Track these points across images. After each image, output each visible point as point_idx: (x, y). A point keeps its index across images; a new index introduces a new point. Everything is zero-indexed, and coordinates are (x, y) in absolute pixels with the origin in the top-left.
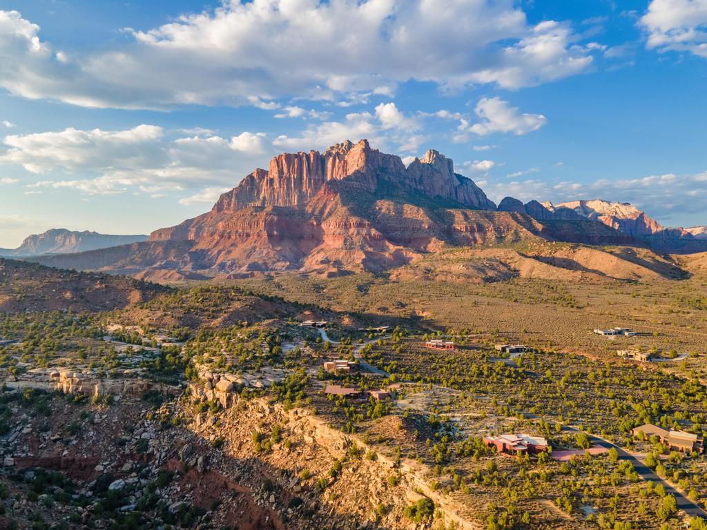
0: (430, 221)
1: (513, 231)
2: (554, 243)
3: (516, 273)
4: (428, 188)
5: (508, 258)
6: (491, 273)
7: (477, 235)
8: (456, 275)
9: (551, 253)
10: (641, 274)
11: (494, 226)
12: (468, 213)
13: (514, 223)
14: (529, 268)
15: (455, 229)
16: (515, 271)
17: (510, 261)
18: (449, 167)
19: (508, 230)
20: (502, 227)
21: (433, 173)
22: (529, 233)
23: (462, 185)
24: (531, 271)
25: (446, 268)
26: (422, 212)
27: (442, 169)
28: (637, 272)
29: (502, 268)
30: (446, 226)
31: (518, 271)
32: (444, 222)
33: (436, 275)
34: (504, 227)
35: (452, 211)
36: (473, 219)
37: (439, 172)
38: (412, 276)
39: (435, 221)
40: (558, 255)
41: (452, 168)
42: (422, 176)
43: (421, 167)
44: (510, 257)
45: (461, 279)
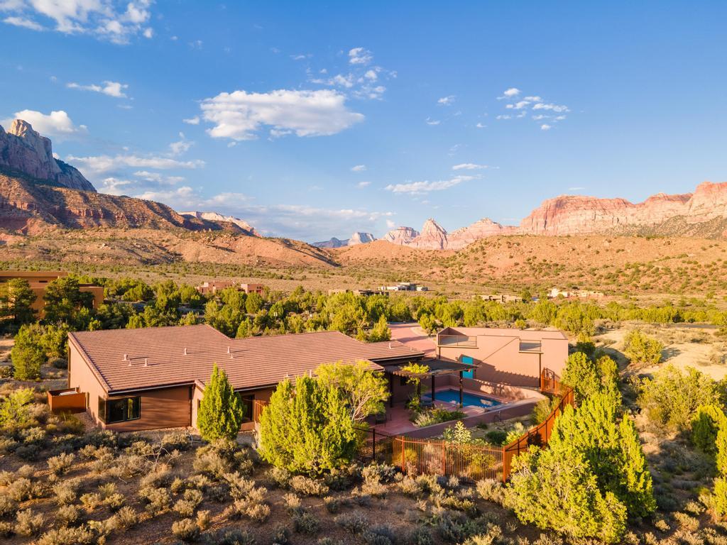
0: (32, 198)
1: (149, 221)
2: (210, 230)
3: (178, 256)
4: (17, 166)
5: (163, 241)
6: (146, 256)
7: (102, 222)
8: (97, 255)
9: (209, 240)
10: (309, 262)
11: (126, 213)
12: (88, 194)
13: (150, 213)
14: (194, 251)
15: (70, 212)
16: (176, 255)
17: (168, 244)
18: (45, 148)
19: (144, 220)
20: (135, 215)
21: (23, 149)
22: (170, 224)
23: (64, 173)
24: (197, 255)
25: (77, 247)
26: (16, 184)
27: (36, 148)
28: (304, 259)
29: (159, 251)
30: (57, 207)
31: (180, 255)
32: (52, 201)
33: (65, 255)
34: (139, 216)
35: (64, 190)
36: (97, 203)
37: (33, 149)
38: (19, 256)
39: (40, 199)
40: (218, 242)
41: (51, 150)
42: (7, 148)
43: (6, 137)
44: (166, 239)
45: (107, 260)
